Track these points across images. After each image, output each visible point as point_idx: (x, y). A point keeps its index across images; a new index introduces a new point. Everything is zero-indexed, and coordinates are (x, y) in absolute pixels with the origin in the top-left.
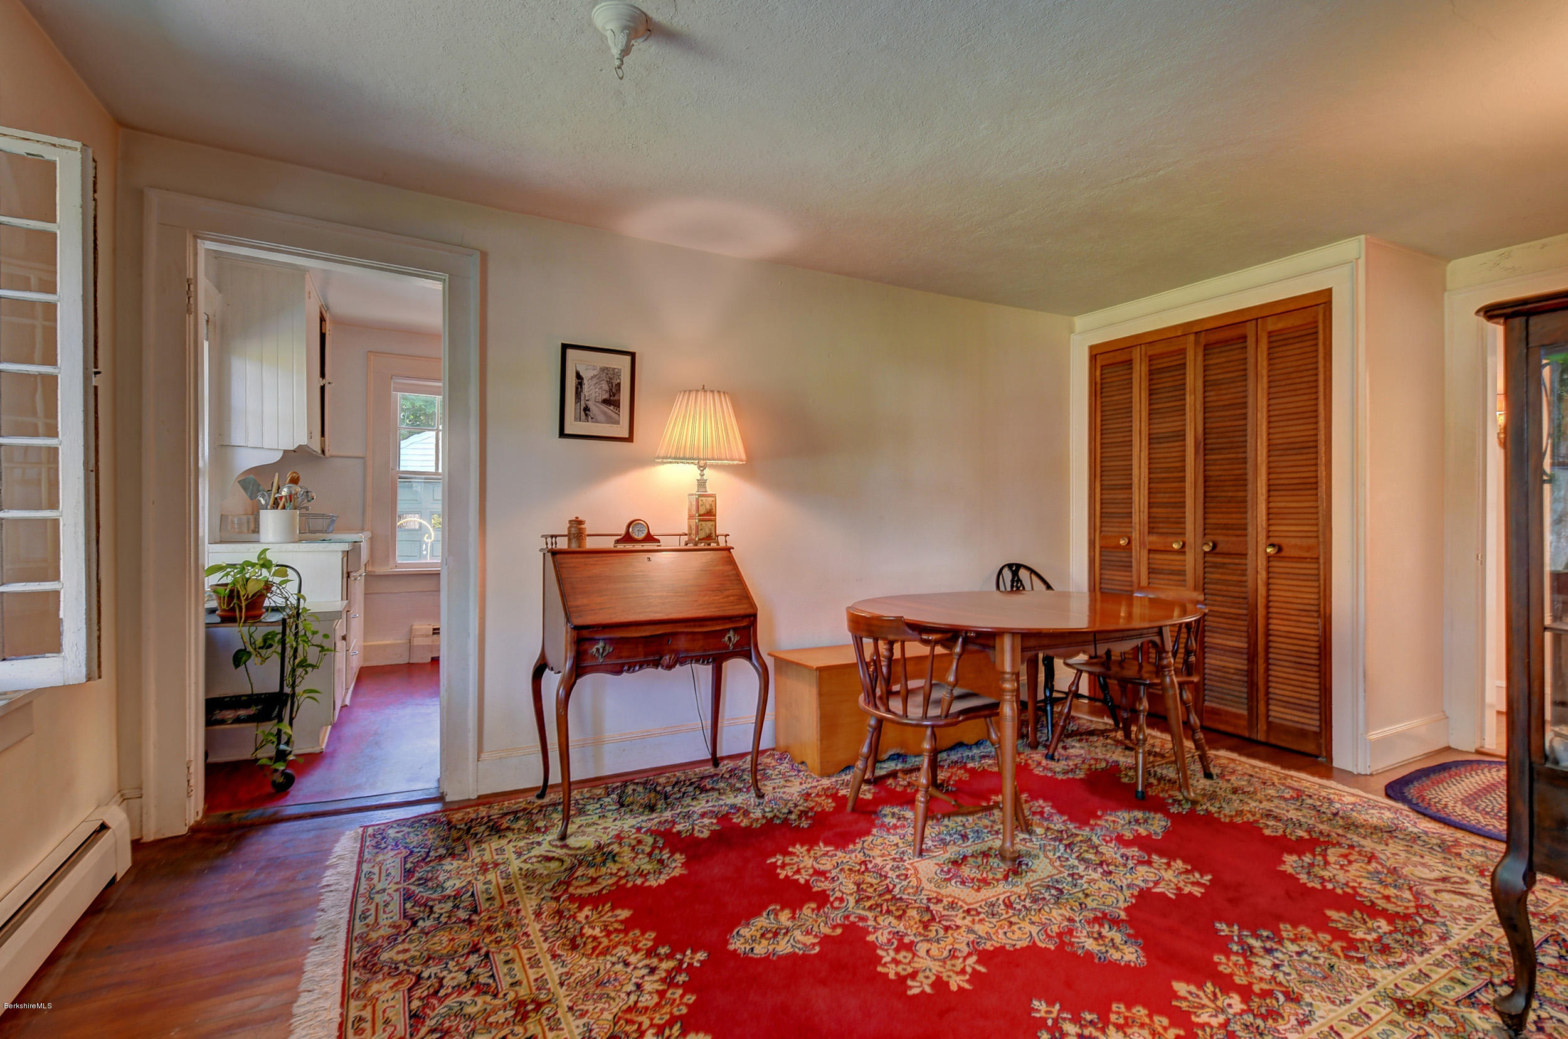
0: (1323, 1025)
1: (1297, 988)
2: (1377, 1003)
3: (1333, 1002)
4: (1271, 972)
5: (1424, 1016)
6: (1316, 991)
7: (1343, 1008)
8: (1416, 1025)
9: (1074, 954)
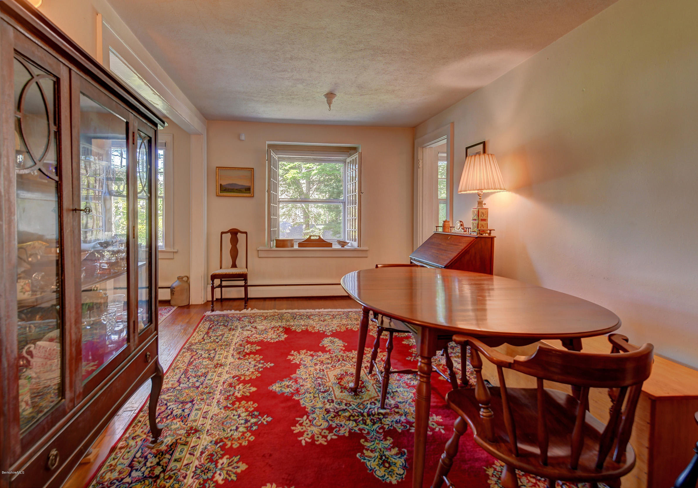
0: (214, 405)
1: (228, 413)
2: (203, 425)
3: (215, 415)
4: (239, 412)
5: (187, 431)
6: (222, 415)
7: (211, 415)
8: (188, 425)
9: (286, 378)
